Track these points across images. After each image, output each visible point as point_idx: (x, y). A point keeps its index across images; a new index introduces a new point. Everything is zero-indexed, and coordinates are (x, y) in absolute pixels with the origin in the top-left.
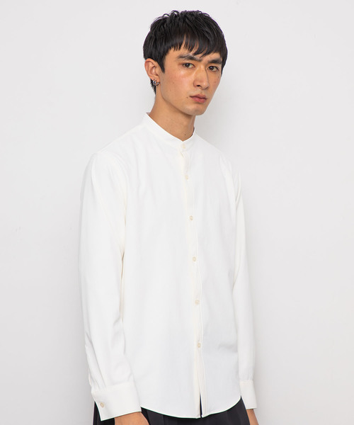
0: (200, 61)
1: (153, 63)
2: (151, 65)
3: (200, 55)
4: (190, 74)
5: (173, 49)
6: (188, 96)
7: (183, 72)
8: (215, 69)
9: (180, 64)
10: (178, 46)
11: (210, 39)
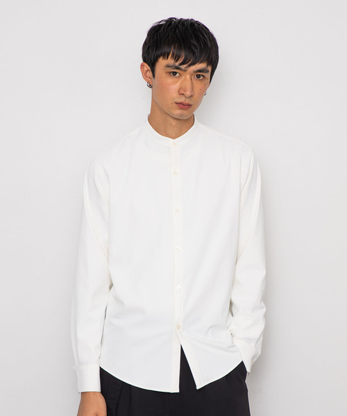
0: (185, 71)
1: (147, 67)
2: (146, 69)
3: (186, 66)
4: (176, 82)
5: (162, 58)
6: (173, 102)
7: (170, 80)
8: (201, 78)
9: (167, 73)
10: (166, 55)
11: (196, 51)
